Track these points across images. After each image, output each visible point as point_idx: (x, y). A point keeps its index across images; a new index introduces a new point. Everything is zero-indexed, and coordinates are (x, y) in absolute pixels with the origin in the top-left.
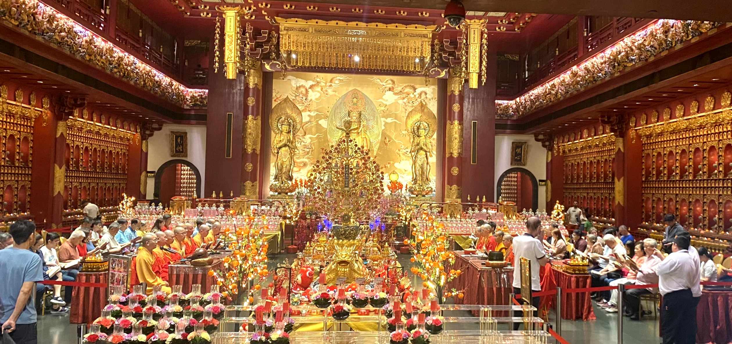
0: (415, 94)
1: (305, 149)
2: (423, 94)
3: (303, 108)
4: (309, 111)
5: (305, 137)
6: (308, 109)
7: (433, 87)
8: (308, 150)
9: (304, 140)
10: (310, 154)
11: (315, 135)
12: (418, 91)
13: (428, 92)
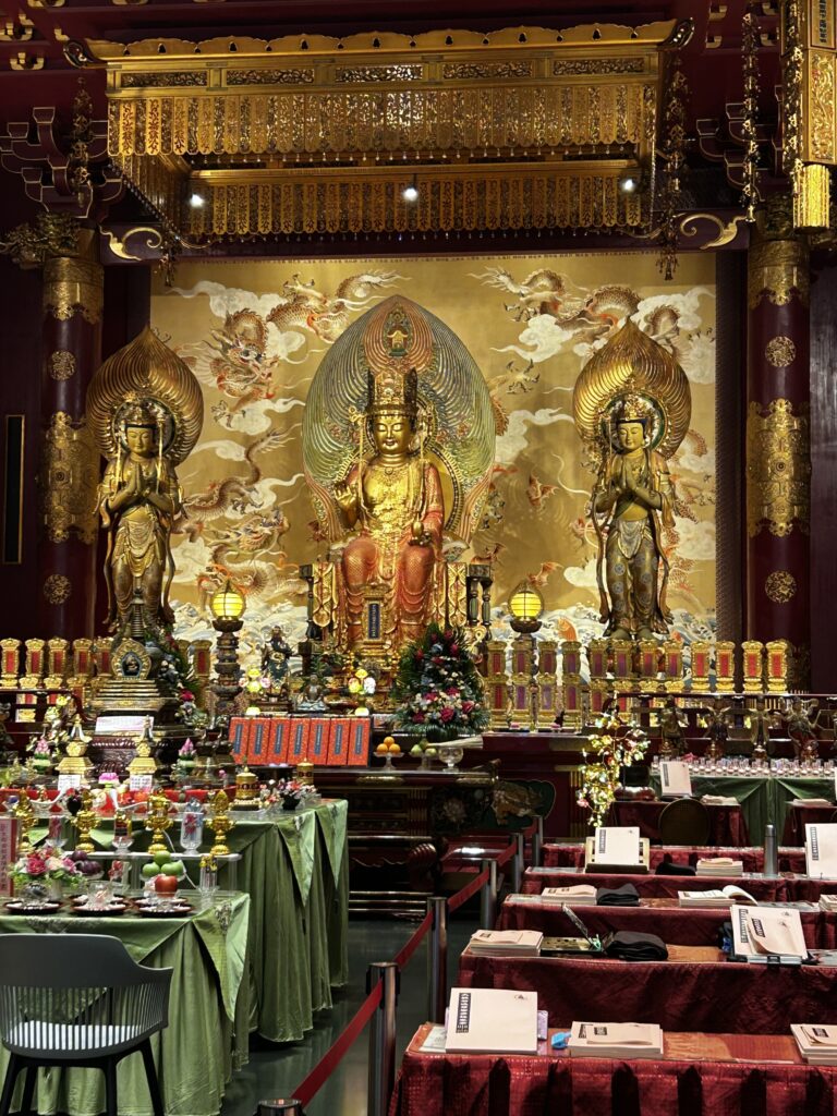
0: (634, 318)
1: (259, 528)
2: (665, 319)
3: (249, 389)
4: (269, 397)
5: (257, 486)
6: (264, 389)
7: (698, 290)
8: (267, 531)
9: (253, 496)
10: (274, 544)
11: (289, 479)
12: (648, 306)
13: (681, 310)
